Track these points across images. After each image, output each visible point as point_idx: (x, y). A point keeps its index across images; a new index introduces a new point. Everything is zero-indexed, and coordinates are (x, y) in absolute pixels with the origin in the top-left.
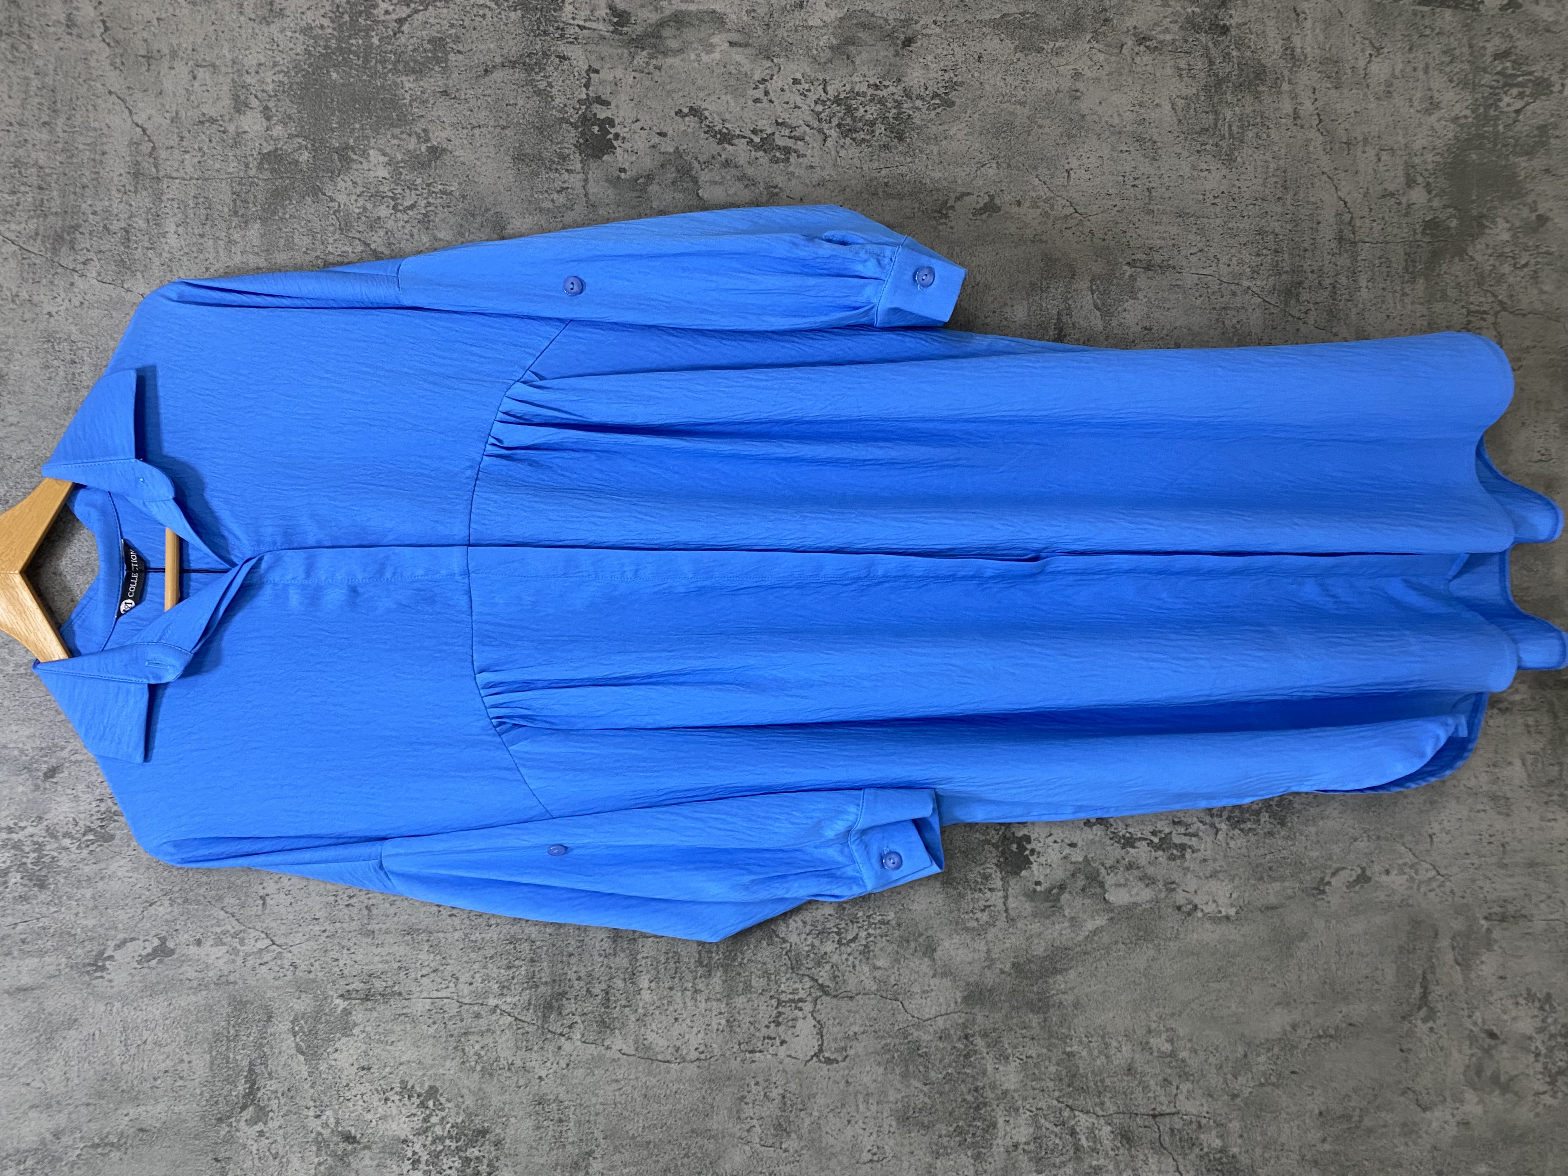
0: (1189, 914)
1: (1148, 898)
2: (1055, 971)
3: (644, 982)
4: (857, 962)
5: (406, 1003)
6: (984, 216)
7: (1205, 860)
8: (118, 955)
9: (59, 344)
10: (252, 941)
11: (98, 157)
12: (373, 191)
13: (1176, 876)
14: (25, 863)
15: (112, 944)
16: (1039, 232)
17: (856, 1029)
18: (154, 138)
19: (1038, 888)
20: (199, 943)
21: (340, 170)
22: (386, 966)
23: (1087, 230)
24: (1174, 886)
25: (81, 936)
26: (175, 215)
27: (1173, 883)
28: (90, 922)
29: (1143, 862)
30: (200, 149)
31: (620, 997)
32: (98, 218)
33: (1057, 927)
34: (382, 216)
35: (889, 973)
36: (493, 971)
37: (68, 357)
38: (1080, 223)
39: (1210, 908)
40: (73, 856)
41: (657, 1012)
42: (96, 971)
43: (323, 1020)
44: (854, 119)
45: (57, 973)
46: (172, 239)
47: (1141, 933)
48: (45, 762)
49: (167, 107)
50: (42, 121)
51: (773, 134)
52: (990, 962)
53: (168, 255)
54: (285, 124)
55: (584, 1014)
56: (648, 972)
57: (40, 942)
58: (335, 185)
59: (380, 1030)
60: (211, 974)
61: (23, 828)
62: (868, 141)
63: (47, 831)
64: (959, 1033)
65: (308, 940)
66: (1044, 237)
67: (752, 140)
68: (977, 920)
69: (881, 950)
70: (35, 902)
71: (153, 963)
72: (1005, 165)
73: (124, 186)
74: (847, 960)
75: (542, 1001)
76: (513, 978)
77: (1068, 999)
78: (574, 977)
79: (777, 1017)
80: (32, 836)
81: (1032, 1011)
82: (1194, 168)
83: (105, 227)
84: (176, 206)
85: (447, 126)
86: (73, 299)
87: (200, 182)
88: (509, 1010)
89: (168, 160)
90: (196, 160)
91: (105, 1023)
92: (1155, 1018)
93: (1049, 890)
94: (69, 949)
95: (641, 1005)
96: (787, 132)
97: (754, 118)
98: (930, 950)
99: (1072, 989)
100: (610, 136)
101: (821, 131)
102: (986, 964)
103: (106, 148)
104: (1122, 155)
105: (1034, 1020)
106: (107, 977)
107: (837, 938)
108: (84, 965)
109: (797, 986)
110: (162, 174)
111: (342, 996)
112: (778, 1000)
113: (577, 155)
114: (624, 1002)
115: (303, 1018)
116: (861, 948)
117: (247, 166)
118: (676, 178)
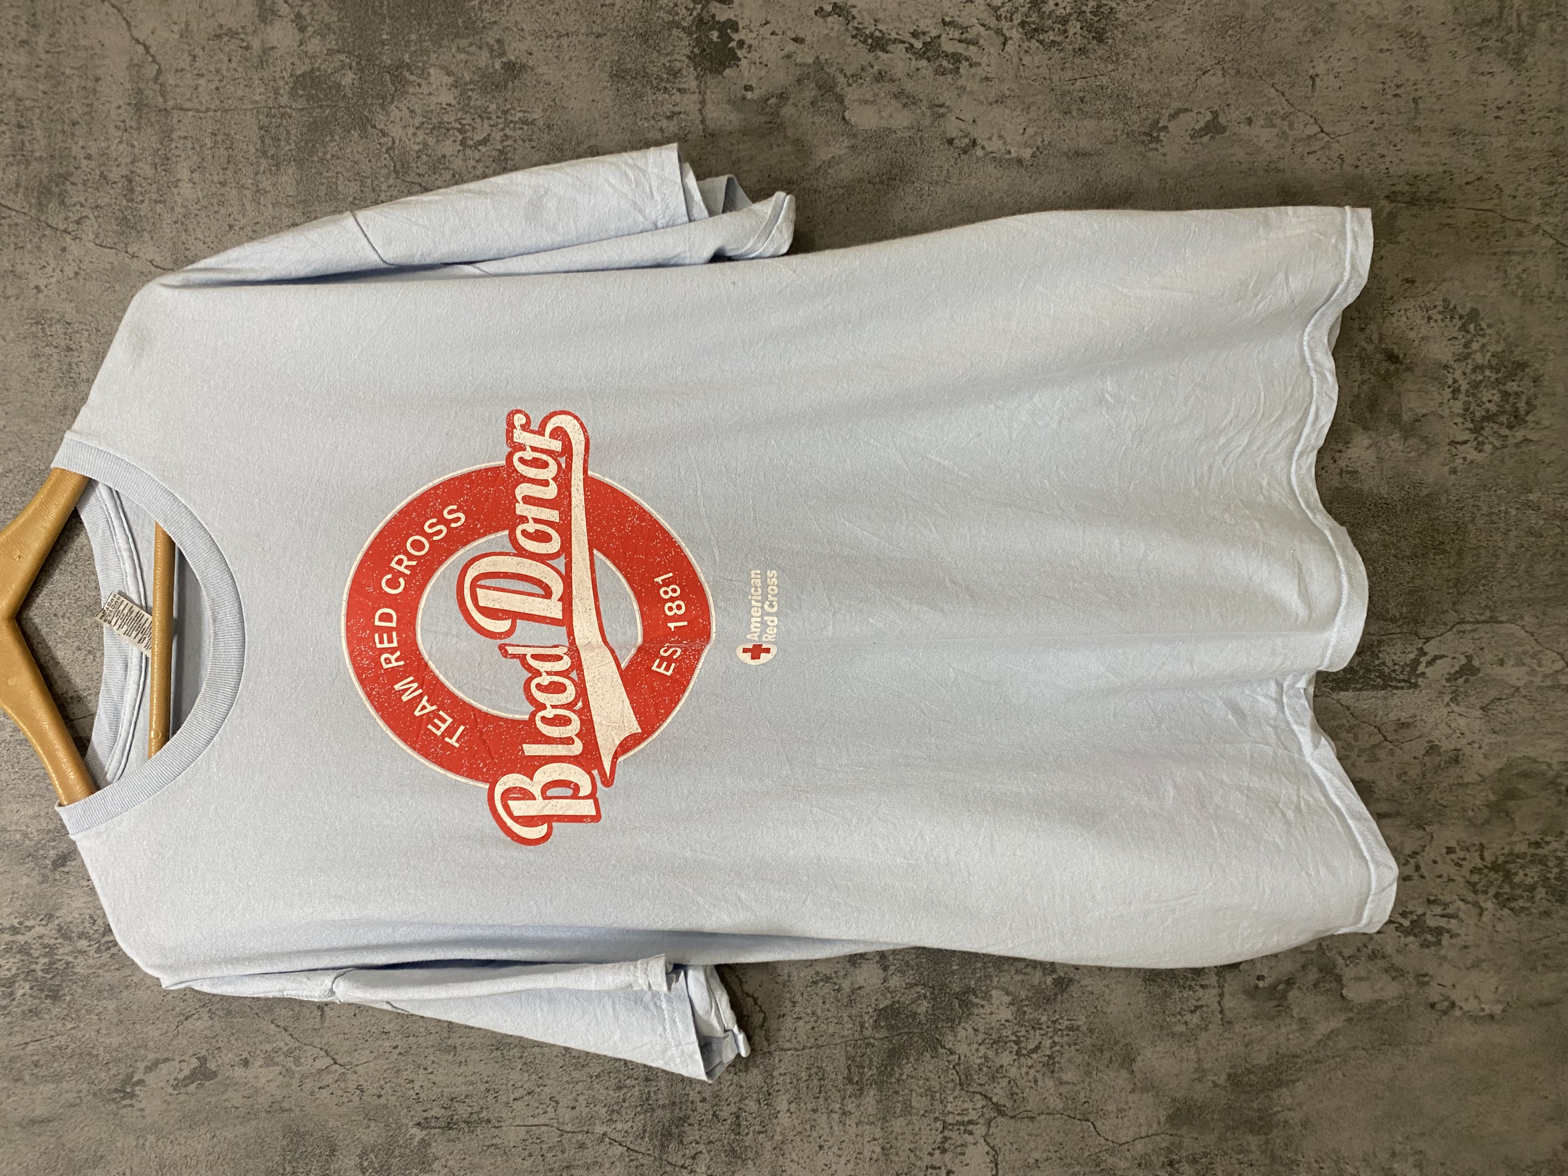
0: (1445, 1013)
1: (1396, 994)
2: (1280, 1084)
3: (782, 1103)
4: (1039, 1076)
5: (496, 1132)
6: (1206, 139)
7: (1466, 947)
8: (150, 1079)
9: (50, 326)
10: (310, 1061)
11: (90, 85)
12: (435, 121)
13: (1430, 967)
14: (34, 971)
15: (141, 1066)
16: (1275, 158)
17: (1036, 1155)
18: (159, 58)
19: (1261, 984)
20: (246, 1063)
21: (393, 96)
22: (471, 1088)
23: (1334, 155)
24: (1426, 979)
25: (104, 1057)
26: (189, 157)
27: (1426, 975)
28: (115, 1041)
29: (1389, 950)
30: (218, 71)
31: (752, 1121)
32: (93, 164)
33: (1283, 1030)
34: (448, 154)
35: (1078, 1088)
36: (600, 1091)
37: (63, 344)
38: (1327, 146)
39: (1471, 1005)
40: (90, 961)
41: (798, 1138)
42: (123, 1098)
43: (397, 1153)
44: (1042, 16)
45: (78, 1101)
46: (186, 189)
47: (1386, 1037)
48: (54, 848)
49: (175, 17)
50: (19, 39)
51: (939, 37)
52: (1201, 1074)
53: (182, 210)
54: (323, 37)
55: (711, 1142)
56: (787, 1091)
57: (55, 1065)
58: (388, 114)
59: (466, 1163)
60: (261, 1100)
61: (30, 928)
62: (1059, 44)
63: (59, 931)
64: (1162, 1159)
65: (376, 1058)
66: (1281, 165)
67: (912, 45)
68: (1186, 1023)
69: (1069, 1061)
70: (47, 1017)
71: (192, 1088)
72: (1232, 72)
73: (123, 121)
74: (1027, 1073)
75: (659, 1127)
76: (624, 1101)
77: (1295, 1117)
78: (697, 1098)
79: (943, 1142)
80: (40, 937)
81: (1251, 1131)
82: (1473, 71)
83: (102, 175)
84: (190, 146)
85: (527, 35)
86: (66, 268)
87: (219, 114)
88: (620, 1139)
89: (177, 86)
90: (212, 86)
91: (136, 1160)
92: (1400, 1139)
93: (1274, 987)
94: (91, 1072)
95: (778, 1130)
96: (957, 34)
97: (914, 17)
98: (1128, 1060)
99: (1300, 1105)
100: (733, 44)
101: (999, 32)
102: (1196, 1076)
103: (99, 72)
104: (1380, 55)
105: (1253, 1142)
106: (138, 1105)
107: (1016, 1048)
108: (110, 1092)
109: (966, 1105)
110: (171, 103)
111: (419, 1124)
112: (944, 1122)
113: (692, 69)
114: (758, 1128)
115: (372, 1151)
116: (1045, 1059)
117: (276, 92)
118: (815, 97)
